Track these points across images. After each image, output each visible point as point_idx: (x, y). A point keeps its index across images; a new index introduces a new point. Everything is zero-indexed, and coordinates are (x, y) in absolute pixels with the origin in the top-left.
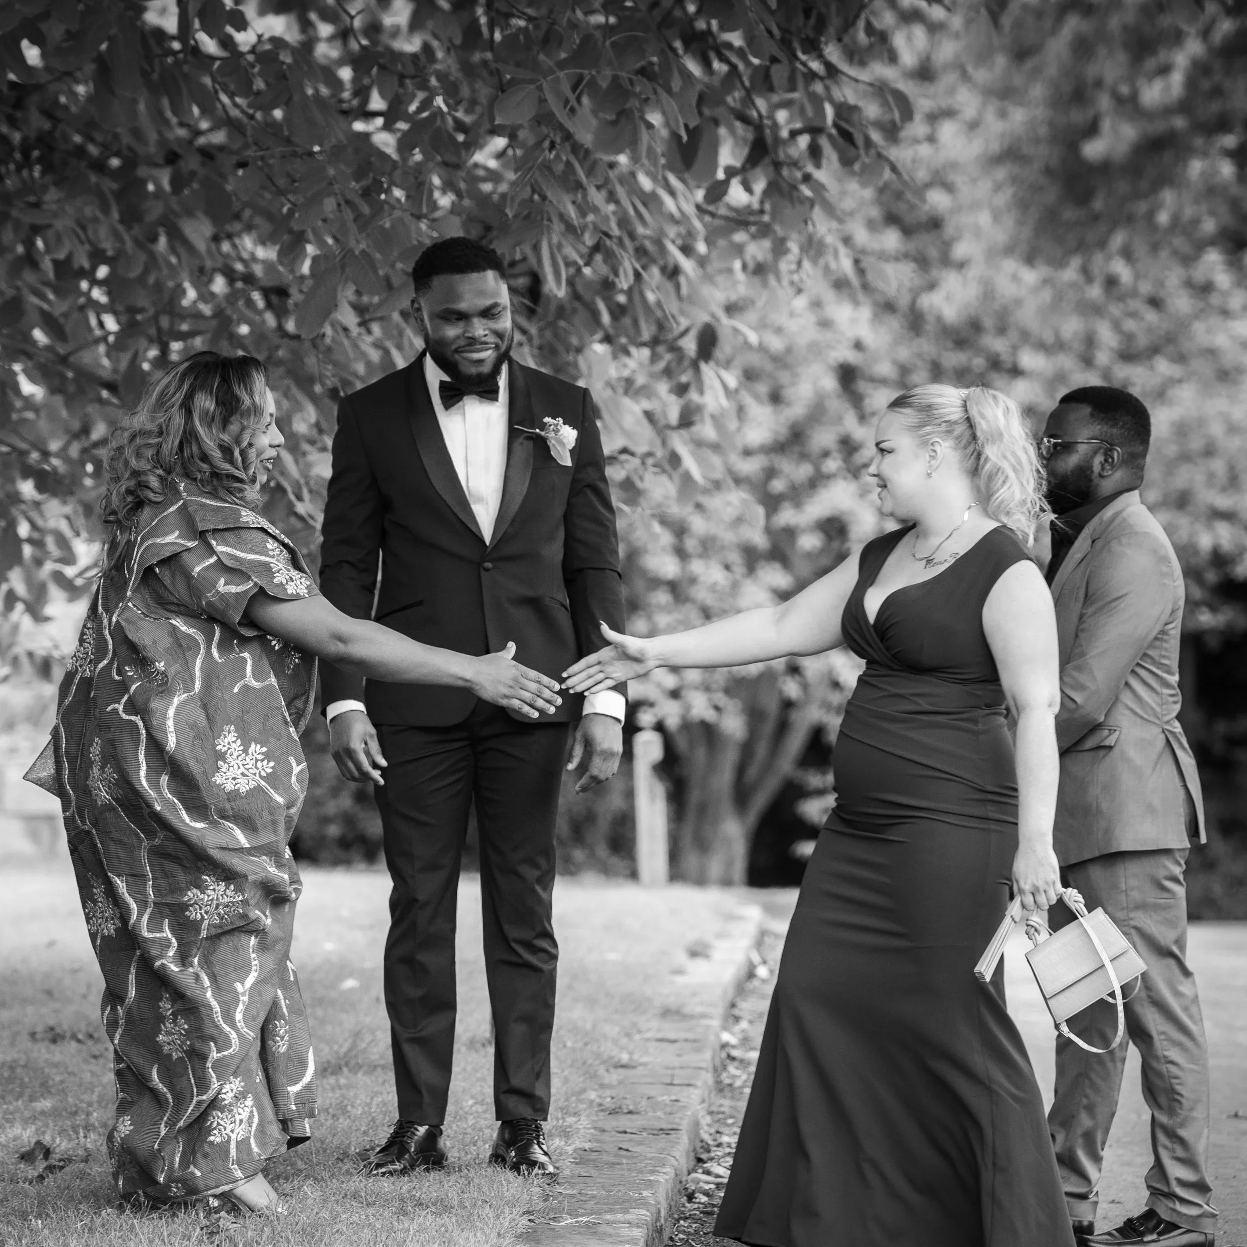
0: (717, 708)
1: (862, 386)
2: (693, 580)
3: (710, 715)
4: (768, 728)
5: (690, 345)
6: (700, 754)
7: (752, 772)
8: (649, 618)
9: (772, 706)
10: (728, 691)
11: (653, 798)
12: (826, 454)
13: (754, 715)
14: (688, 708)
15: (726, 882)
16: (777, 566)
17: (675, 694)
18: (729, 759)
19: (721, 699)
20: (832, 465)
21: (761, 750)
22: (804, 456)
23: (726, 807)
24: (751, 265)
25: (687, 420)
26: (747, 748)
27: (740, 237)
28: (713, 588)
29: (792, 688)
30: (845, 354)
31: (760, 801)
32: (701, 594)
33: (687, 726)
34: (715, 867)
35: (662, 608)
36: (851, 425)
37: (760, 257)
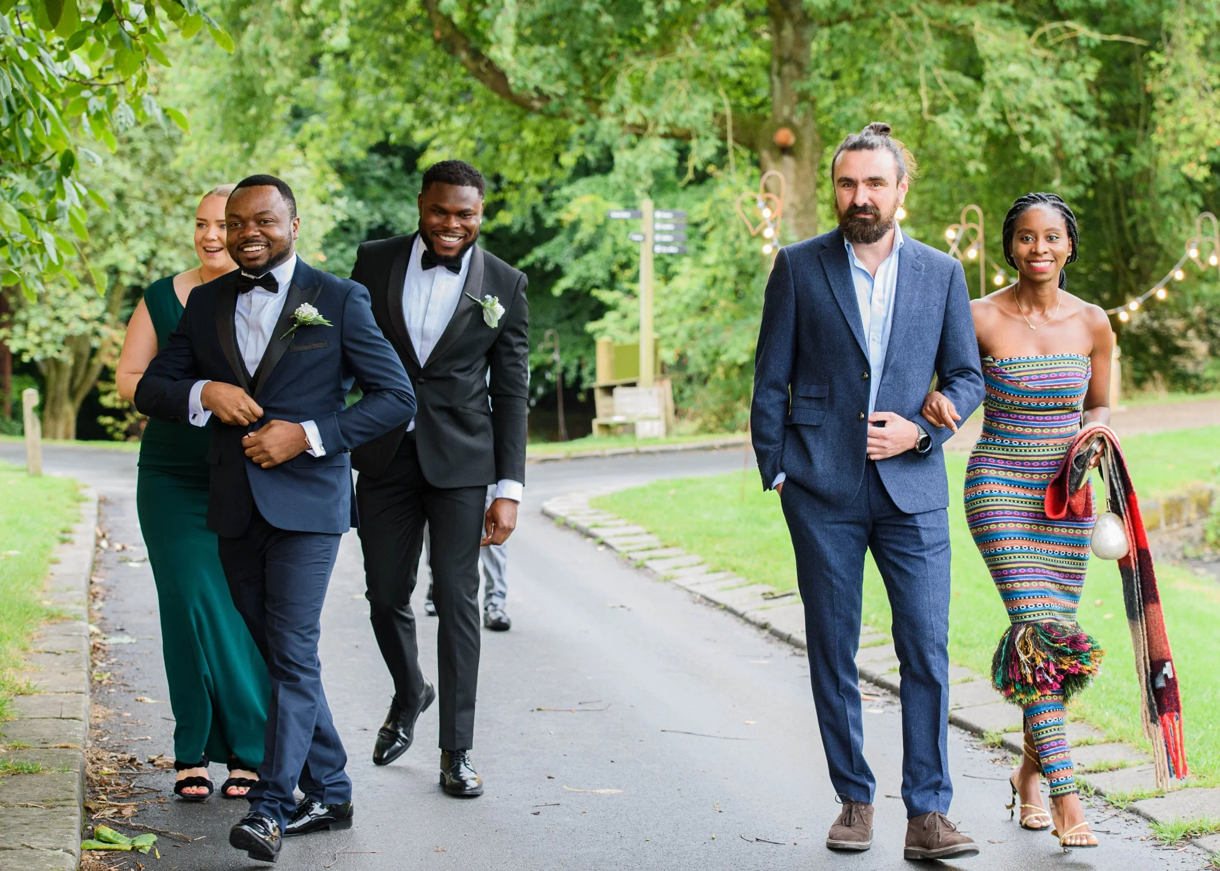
0: (59, 351)
1: (127, 200)
2: (48, 293)
3: (56, 355)
4: (84, 362)
5: (56, 163)
6: (53, 374)
7: (77, 382)
8: (27, 311)
9: (86, 352)
10: (64, 343)
11: (34, 427)
12: (110, 233)
13: (78, 356)
14: (45, 352)
15: (67, 437)
16: (87, 286)
17: (39, 345)
18: (67, 375)
19: (60, 347)
20: (114, 237)
21: (81, 371)
22: (100, 235)
23: (65, 398)
24: (93, 113)
25: (52, 217)
26: (75, 369)
27: (86, 93)
28: (57, 297)
29: (95, 342)
30: (118, 185)
31: (81, 396)
32: (52, 300)
33: (45, 360)
34: (61, 428)
35: (33, 306)
36: (122, 219)
37: (99, 108)
